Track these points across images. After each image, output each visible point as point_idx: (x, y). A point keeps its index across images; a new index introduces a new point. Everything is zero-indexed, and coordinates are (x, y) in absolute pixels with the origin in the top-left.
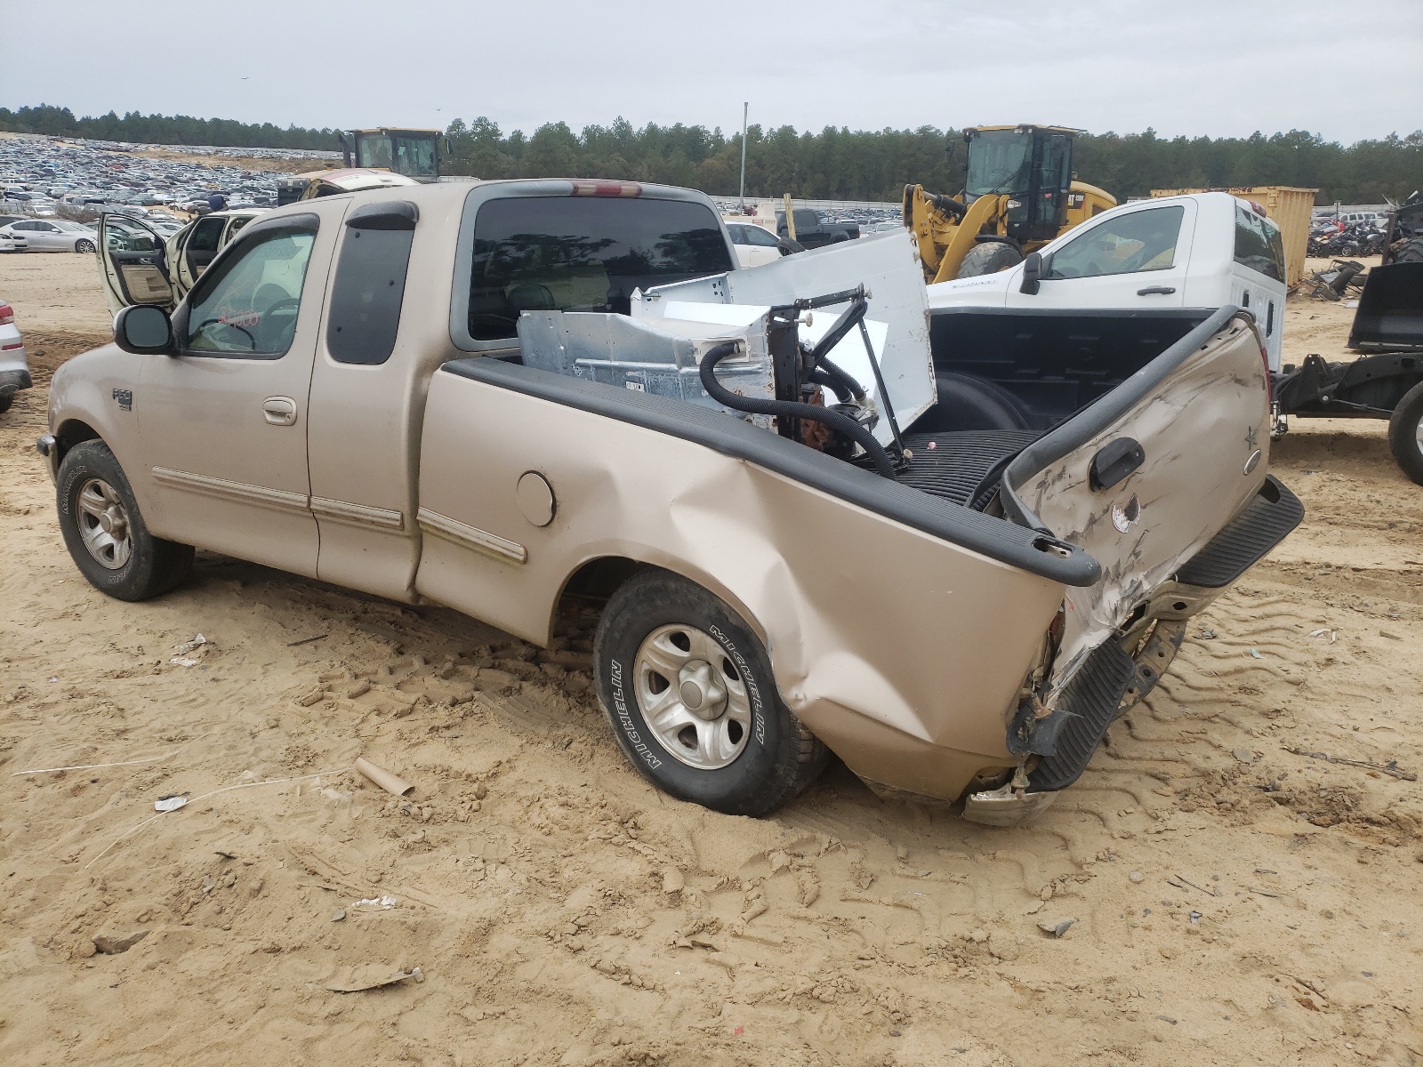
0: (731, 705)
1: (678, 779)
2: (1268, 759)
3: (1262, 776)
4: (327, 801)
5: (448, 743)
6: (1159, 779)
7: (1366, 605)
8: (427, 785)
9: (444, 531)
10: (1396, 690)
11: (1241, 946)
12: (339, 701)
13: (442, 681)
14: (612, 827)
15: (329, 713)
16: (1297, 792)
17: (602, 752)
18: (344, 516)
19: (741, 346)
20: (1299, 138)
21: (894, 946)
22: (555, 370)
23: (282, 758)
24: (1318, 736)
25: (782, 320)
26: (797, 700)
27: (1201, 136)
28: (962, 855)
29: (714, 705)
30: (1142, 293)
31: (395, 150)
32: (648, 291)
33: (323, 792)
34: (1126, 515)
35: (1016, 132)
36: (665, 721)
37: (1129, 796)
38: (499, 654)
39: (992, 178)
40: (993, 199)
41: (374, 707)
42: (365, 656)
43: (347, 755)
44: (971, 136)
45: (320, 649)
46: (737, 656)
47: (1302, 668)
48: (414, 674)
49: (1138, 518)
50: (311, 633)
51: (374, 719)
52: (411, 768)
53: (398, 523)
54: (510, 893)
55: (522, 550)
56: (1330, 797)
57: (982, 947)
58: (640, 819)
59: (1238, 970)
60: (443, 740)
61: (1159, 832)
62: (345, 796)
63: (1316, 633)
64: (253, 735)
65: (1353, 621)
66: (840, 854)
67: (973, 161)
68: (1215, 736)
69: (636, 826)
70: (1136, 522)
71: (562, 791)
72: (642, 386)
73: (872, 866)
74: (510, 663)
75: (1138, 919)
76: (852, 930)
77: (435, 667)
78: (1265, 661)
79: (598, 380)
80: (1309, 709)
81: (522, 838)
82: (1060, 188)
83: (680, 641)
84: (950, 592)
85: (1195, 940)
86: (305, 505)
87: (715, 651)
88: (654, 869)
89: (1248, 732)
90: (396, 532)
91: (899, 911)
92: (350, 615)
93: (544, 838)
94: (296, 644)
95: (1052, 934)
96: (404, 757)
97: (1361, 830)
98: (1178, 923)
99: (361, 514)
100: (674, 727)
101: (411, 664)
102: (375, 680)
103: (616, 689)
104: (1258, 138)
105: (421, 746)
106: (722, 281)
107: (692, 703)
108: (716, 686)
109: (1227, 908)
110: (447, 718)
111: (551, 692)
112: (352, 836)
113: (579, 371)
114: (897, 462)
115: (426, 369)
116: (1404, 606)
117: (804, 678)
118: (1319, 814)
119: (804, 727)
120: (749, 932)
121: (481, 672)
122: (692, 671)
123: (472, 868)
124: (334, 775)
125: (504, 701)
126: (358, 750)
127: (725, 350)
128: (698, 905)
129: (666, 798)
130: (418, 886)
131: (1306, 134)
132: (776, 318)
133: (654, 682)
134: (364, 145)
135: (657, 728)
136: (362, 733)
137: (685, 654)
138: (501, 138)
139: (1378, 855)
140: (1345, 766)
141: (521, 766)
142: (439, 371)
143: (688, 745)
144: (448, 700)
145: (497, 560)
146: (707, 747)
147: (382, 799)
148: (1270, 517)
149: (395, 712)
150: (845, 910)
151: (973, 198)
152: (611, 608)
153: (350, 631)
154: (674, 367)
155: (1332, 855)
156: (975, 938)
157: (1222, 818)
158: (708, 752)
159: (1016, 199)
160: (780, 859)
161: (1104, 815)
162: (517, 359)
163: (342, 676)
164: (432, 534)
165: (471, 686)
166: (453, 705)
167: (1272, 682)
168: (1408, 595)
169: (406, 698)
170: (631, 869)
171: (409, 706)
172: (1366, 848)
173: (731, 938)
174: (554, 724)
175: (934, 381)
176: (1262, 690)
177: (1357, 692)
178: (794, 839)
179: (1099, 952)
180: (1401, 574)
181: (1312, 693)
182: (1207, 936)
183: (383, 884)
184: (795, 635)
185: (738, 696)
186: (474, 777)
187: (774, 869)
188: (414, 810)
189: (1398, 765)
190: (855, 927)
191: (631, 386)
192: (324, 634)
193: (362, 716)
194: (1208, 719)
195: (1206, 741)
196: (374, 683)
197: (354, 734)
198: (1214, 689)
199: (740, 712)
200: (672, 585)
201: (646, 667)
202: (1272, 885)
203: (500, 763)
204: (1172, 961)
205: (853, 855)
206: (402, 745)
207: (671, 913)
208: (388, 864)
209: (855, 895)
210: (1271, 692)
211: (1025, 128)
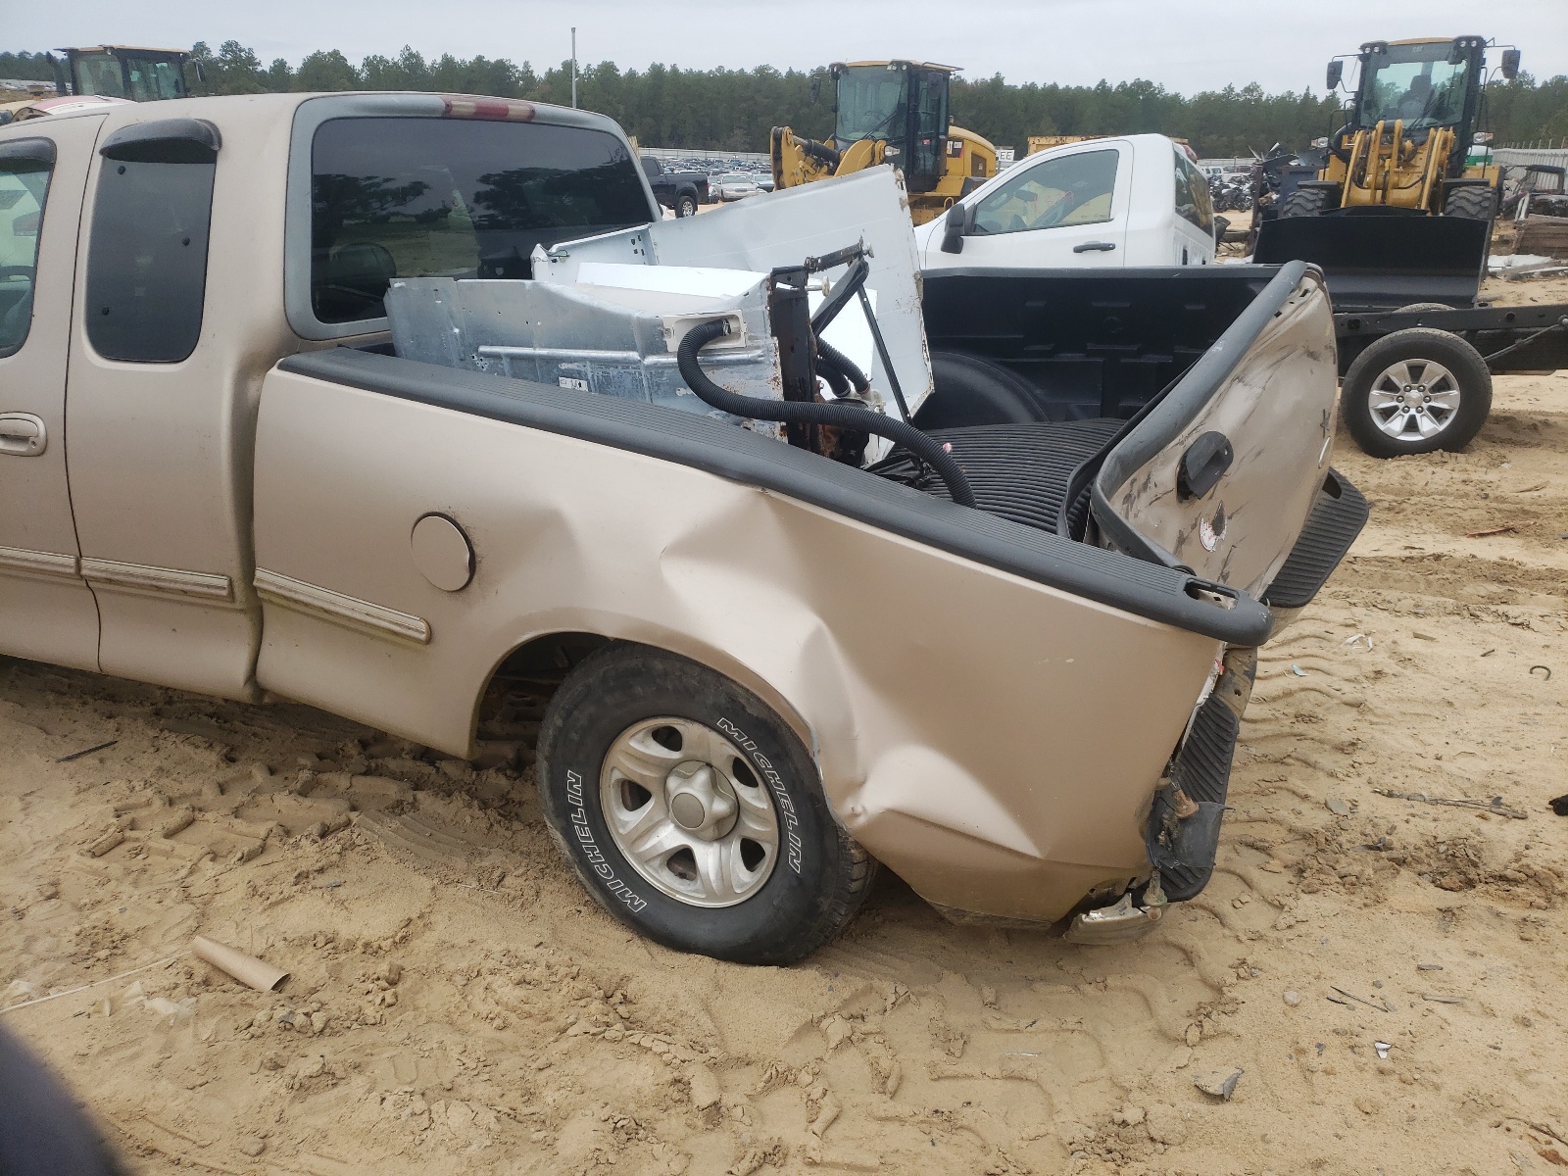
0: (744, 818)
1: (674, 923)
2: (1363, 809)
3: (1367, 831)
4: (156, 1020)
5: (327, 897)
6: (1257, 849)
7: (1389, 602)
8: (309, 969)
9: (296, 601)
10: (1457, 704)
11: (1454, 1086)
12: (151, 844)
13: (300, 799)
14: (596, 1006)
15: (138, 863)
16: (1411, 848)
17: (550, 888)
18: (138, 584)
19: (733, 325)
20: (1142, 87)
21: (1024, 1144)
22: (445, 362)
23: (72, 949)
24: (1409, 772)
25: (788, 287)
26: (855, 815)
27: (1050, 83)
28: (1064, 988)
29: (719, 822)
30: (1078, 250)
31: (126, 74)
32: (554, 248)
33: (148, 1004)
34: (1213, 529)
35: (889, 68)
36: (648, 845)
37: (1235, 878)
38: (374, 750)
39: (865, 120)
40: (868, 145)
41: (207, 849)
42: (179, 769)
43: (176, 932)
44: (839, 72)
45: (109, 763)
46: (759, 758)
47: (1354, 685)
48: (257, 791)
49: (1224, 532)
50: (92, 738)
51: (209, 868)
52: (280, 944)
53: (224, 593)
54: (474, 1147)
55: (423, 626)
56: (1451, 852)
57: (1140, 1132)
58: (631, 989)
59: (1460, 1121)
60: (319, 893)
61: (1290, 927)
62: (186, 1006)
63: (1351, 640)
64: (20, 914)
65: (1379, 621)
66: (910, 1008)
67: (841, 100)
68: (1295, 782)
69: (625, 1000)
70: (1223, 536)
71: (513, 960)
72: (584, 383)
73: (957, 1020)
74: (393, 764)
75: (1312, 1059)
76: (961, 1127)
77: (286, 778)
78: (1312, 679)
79: (515, 376)
80: (1378, 735)
81: (470, 1043)
82: (938, 134)
83: (669, 738)
84: (1071, 660)
85: (1393, 1083)
86: (72, 571)
87: (722, 750)
88: (676, 1074)
89: (1332, 775)
90: (221, 604)
91: (1010, 1085)
92: (148, 709)
93: (499, 1035)
94: (69, 759)
95: (1219, 1098)
96: (263, 924)
97: (1504, 894)
98: (1364, 1060)
99: (164, 580)
100: (661, 854)
101: (250, 776)
102: (201, 805)
103: (574, 809)
104: (1104, 87)
105: (286, 905)
106: (643, 236)
107: (688, 819)
108: (722, 796)
109: (1410, 1028)
110: (318, 856)
111: (461, 804)
112: (207, 1076)
113: (486, 363)
114: (918, 472)
115: (252, 367)
116: (1428, 600)
117: (862, 784)
118: (1442, 874)
119: (858, 845)
120: (831, 1156)
121: (354, 780)
122: (687, 778)
123: (408, 1111)
124: (159, 967)
125: (396, 823)
126: (192, 923)
127: (709, 331)
128: (747, 1120)
129: (655, 949)
130: (326, 1150)
131: (1149, 84)
132: (779, 285)
133: (627, 795)
134: (83, 68)
135: (638, 857)
136: (194, 891)
137: (675, 755)
138: (259, 69)
139: (1541, 928)
140: (1447, 808)
141: (439, 920)
142: (274, 371)
143: (682, 876)
144: (315, 829)
145: (385, 640)
146: (712, 877)
147: (244, 1003)
148: (1338, 515)
149: (239, 855)
150: (944, 1096)
151: (845, 144)
152: (562, 699)
153: (152, 733)
154: (634, 355)
155: (1491, 933)
156: (1129, 1121)
157: (1352, 897)
158: (714, 885)
159: (894, 145)
160: (837, 1028)
161: (1217, 909)
162: (387, 349)
163: (149, 804)
164: (279, 605)
165: (345, 805)
166: (323, 835)
167: (1327, 705)
168: (1422, 586)
169: (251, 831)
170: (640, 1076)
171: (259, 842)
172: (1525, 920)
173: (806, 1169)
174: (474, 853)
175: (929, 364)
176: (1321, 716)
177: (1420, 710)
178: (846, 995)
179: (1285, 1117)
180: (1403, 561)
181: (1375, 715)
182: (1407, 1076)
183: (268, 1157)
184: (847, 728)
185: (759, 809)
186: (375, 945)
187: (833, 1045)
188: (299, 1020)
189: (1502, 801)
190: (965, 1122)
191: (567, 383)
192: (109, 738)
193: (189, 864)
194: (1280, 761)
195: (1288, 790)
196: (200, 810)
197: (181, 896)
198: (1269, 720)
199: (761, 829)
200: (658, 665)
201: (617, 775)
202: (1444, 985)
203: (410, 920)
204: (1374, 1117)
205: (927, 1008)
206: (257, 905)
207: (712, 1137)
208: (272, 1119)
209: (950, 1070)
210: (1331, 718)
211: (898, 64)
